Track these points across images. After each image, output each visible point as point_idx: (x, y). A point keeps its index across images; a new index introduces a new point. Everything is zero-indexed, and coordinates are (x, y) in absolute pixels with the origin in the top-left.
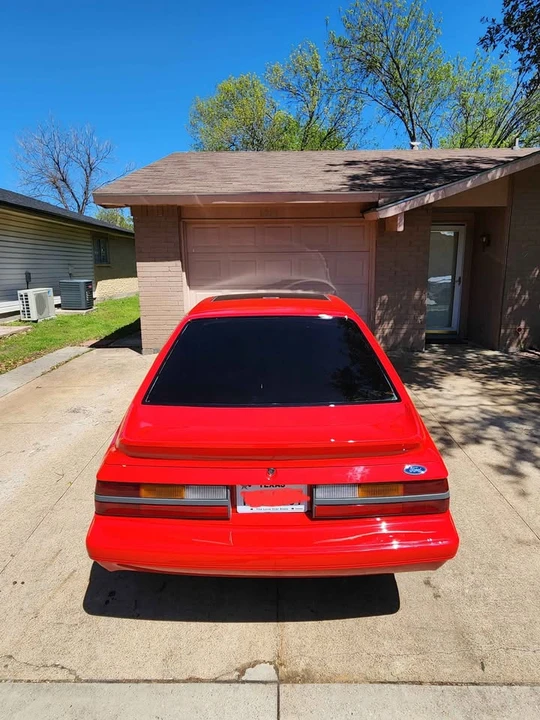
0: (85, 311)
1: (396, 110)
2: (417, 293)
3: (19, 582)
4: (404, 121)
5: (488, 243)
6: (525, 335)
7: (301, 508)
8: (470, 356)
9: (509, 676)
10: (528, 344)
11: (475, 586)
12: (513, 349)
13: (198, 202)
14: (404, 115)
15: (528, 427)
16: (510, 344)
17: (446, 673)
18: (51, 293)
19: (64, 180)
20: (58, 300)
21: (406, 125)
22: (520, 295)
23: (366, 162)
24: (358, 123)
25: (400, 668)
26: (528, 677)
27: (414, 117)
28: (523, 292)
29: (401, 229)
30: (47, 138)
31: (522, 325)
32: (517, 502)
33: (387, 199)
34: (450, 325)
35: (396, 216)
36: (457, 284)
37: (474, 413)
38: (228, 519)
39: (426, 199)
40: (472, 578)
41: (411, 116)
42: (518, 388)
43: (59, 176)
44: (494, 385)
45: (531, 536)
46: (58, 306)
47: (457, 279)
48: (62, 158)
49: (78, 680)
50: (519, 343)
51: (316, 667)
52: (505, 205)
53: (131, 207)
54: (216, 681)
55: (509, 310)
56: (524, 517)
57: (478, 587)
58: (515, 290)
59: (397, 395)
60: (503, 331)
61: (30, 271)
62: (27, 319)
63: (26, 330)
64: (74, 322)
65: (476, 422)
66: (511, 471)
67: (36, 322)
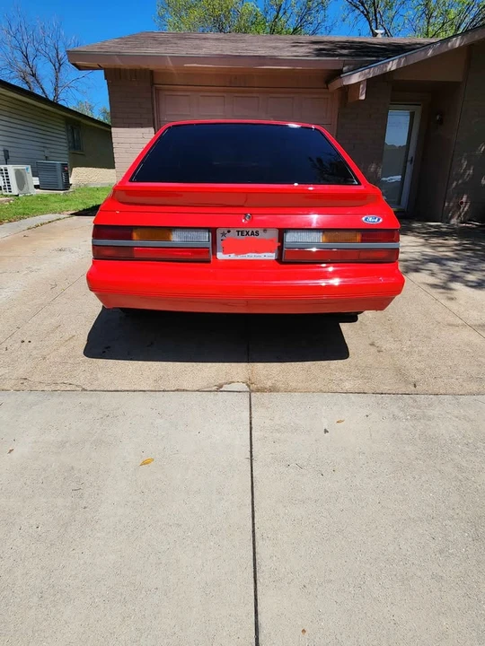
0: (62, 192)
1: (362, 9)
2: (374, 166)
3: (27, 341)
4: (368, 19)
5: (441, 122)
6: (466, 209)
7: (272, 256)
8: (415, 225)
9: (436, 390)
10: (467, 217)
11: (411, 346)
12: (454, 221)
13: (170, 64)
14: (368, 12)
15: (462, 264)
16: (452, 217)
17: (385, 388)
18: (30, 170)
19: (34, 75)
20: (36, 181)
21: (370, 24)
22: (465, 170)
23: (331, 42)
24: (323, 21)
25: (348, 386)
26: (451, 391)
27: (378, 16)
28: (468, 167)
29: (363, 97)
30: (13, 29)
31: (464, 200)
32: (448, 303)
33: (351, 67)
34: (399, 203)
35: (359, 83)
36: (408, 163)
37: (416, 256)
38: (209, 262)
39: (389, 67)
40: (410, 343)
41: (375, 15)
42: (456, 242)
43: (28, 70)
44: (435, 241)
45: (460, 322)
46: (37, 187)
47: (409, 158)
48: (31, 51)
49: (84, 390)
50: (459, 216)
51: (279, 385)
52: (461, 80)
53: (105, 69)
54: (198, 391)
55: (454, 184)
56: (456, 312)
57: (413, 347)
58: (461, 165)
59: (358, 181)
60: (446, 204)
61: (7, 148)
62: (8, 193)
63: (9, 201)
64: (53, 199)
65: (417, 260)
66: (445, 287)
67: (17, 196)
